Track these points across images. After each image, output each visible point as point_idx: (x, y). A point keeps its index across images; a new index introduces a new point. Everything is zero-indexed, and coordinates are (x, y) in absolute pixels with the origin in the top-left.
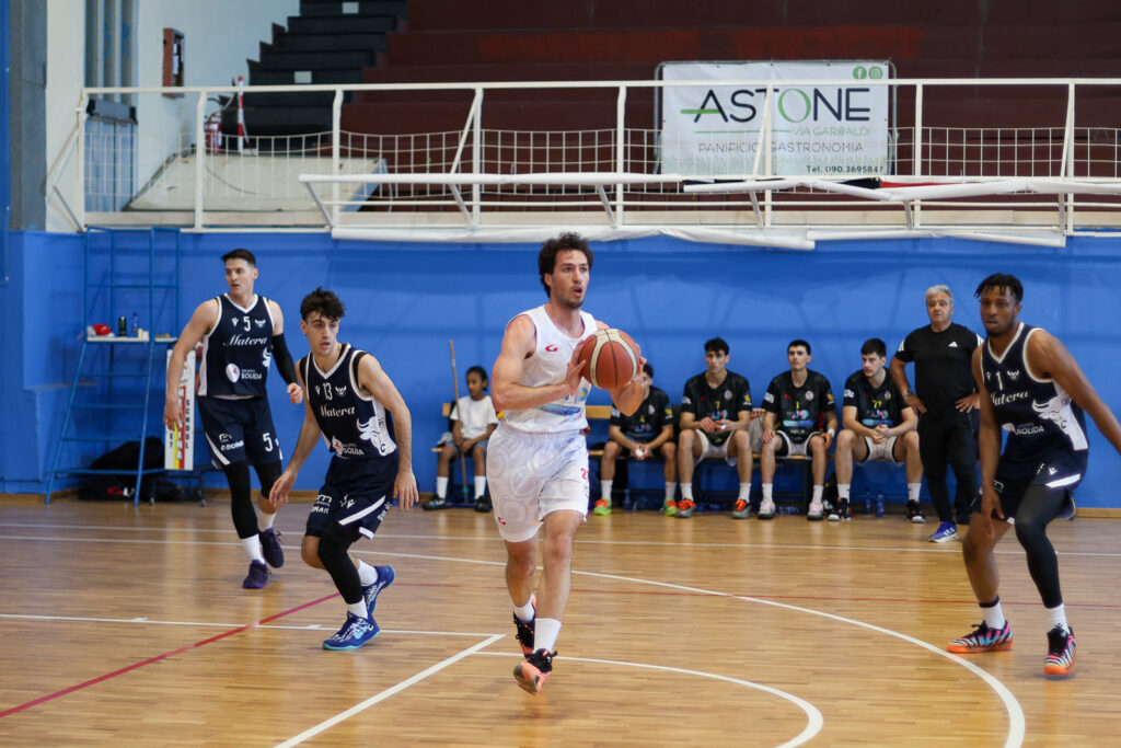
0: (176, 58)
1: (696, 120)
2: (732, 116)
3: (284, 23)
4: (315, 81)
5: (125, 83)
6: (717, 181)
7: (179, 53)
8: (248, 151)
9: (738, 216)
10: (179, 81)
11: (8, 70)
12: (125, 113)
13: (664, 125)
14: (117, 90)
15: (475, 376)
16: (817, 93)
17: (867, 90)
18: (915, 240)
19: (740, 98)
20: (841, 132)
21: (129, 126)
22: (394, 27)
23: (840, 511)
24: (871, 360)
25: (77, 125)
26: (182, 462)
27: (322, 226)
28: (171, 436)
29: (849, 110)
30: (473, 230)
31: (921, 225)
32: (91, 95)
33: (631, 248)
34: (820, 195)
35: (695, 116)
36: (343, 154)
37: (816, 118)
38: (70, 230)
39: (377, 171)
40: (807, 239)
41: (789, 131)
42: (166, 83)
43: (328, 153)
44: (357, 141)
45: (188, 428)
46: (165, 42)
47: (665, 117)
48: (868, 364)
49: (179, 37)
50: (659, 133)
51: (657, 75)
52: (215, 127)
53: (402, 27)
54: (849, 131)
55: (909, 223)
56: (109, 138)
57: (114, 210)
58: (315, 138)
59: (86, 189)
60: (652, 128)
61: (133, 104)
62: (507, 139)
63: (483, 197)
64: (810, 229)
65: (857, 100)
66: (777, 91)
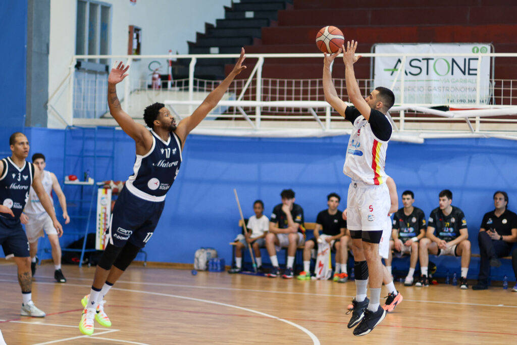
0: (135, 41)
1: (392, 74)
2: (410, 73)
3: (214, 23)
4: (221, 52)
5: (103, 53)
7: (137, 38)
8: (173, 89)
10: (138, 51)
11: (26, 46)
12: (102, 68)
13: (375, 77)
14: (97, 57)
15: (258, 205)
16: (453, 61)
18: (477, 139)
19: (414, 63)
20: (465, 81)
22: (268, 25)
23: (422, 281)
24: (444, 200)
25: (69, 74)
28: (99, 233)
29: (469, 69)
30: (256, 130)
31: (480, 131)
32: (79, 59)
33: (334, 141)
34: (420, 114)
35: (391, 72)
36: (195, 90)
37: (452, 74)
38: (63, 127)
39: (231, 99)
40: (419, 137)
41: (438, 81)
42: (130, 53)
43: (187, 90)
44: (202, 84)
46: (129, 32)
47: (376, 72)
48: (442, 202)
49: (137, 30)
50: (373, 81)
51: (372, 51)
52: (157, 76)
54: (470, 81)
55: (472, 130)
56: (92, 81)
57: (95, 117)
58: (182, 82)
59: (74, 107)
60: (369, 78)
61: (108, 64)
62: (274, 83)
63: (262, 114)
64: (422, 133)
65: (473, 64)
66: (433, 59)
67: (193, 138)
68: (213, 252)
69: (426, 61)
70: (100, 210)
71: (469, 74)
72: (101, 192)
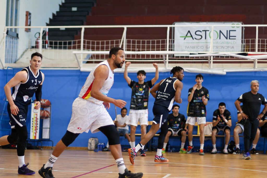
1: (185, 39)
2: (195, 38)
3: (55, 13)
5: (16, 25)
6: (199, 54)
7: (30, 19)
8: (48, 48)
9: (203, 65)
12: (15, 35)
14: (13, 27)
16: (220, 32)
17: (235, 31)
19: (198, 33)
20: (228, 43)
21: (16, 39)
22: (88, 14)
23: (237, 151)
26: (35, 137)
27: (77, 68)
28: (32, 129)
29: (230, 36)
31: (258, 67)
32: (8, 29)
35: (184, 38)
37: (220, 38)
38: (1, 68)
40: (223, 71)
45: (37, 127)
46: (26, 15)
49: (30, 14)
53: (90, 14)
54: (230, 43)
55: (254, 67)
57: (12, 63)
58: (75, 42)
59: (6, 56)
61: (17, 33)
63: (127, 59)
64: (225, 69)
65: (232, 34)
66: (208, 31)
67: (83, 74)
68: (97, 139)
69: (204, 32)
70: (33, 115)
71: (229, 39)
72: (33, 105)
